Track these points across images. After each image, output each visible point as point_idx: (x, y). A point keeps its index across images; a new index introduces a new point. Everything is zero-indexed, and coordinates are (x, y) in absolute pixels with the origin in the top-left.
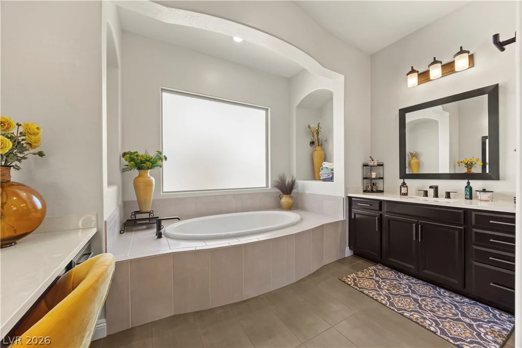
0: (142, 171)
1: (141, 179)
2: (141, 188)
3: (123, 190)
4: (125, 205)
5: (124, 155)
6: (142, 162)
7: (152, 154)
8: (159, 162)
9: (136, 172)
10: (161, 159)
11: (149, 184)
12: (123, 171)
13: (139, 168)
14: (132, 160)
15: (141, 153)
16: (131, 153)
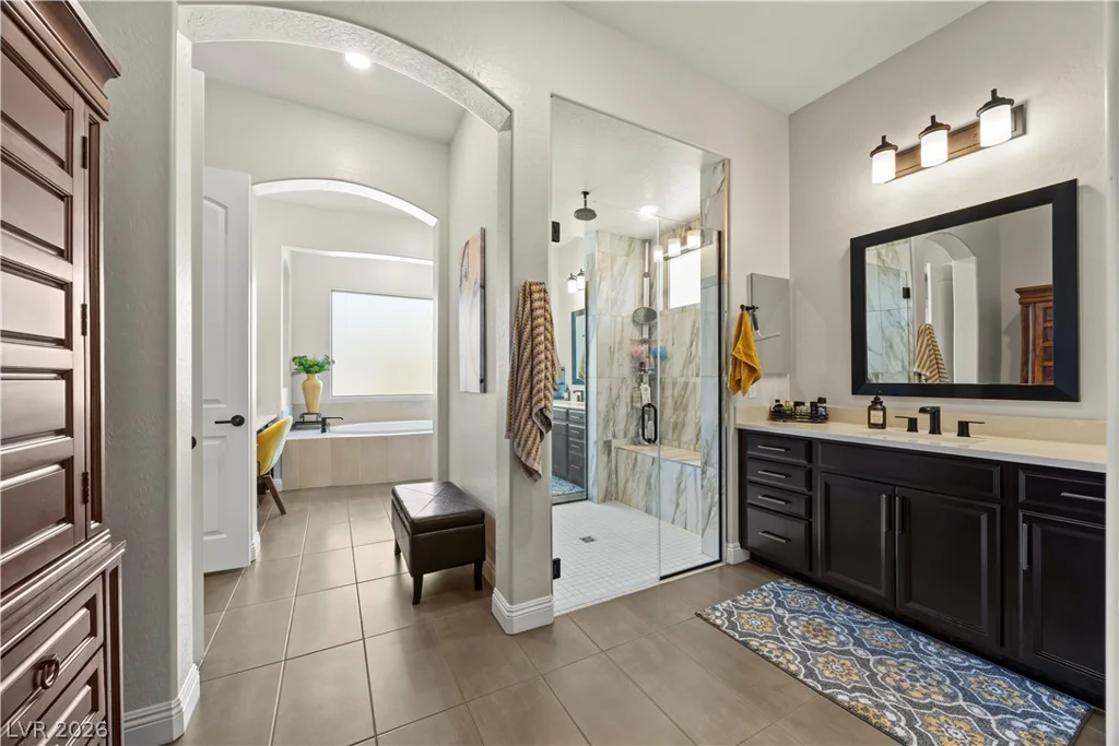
0: (310, 375)
1: (309, 382)
2: (309, 391)
3: (293, 394)
4: (294, 407)
5: (294, 359)
6: (311, 366)
7: (320, 358)
8: (326, 367)
9: (304, 376)
10: (328, 363)
11: (316, 387)
12: (293, 374)
13: (308, 372)
14: (301, 364)
15: (310, 357)
16: (300, 358)
